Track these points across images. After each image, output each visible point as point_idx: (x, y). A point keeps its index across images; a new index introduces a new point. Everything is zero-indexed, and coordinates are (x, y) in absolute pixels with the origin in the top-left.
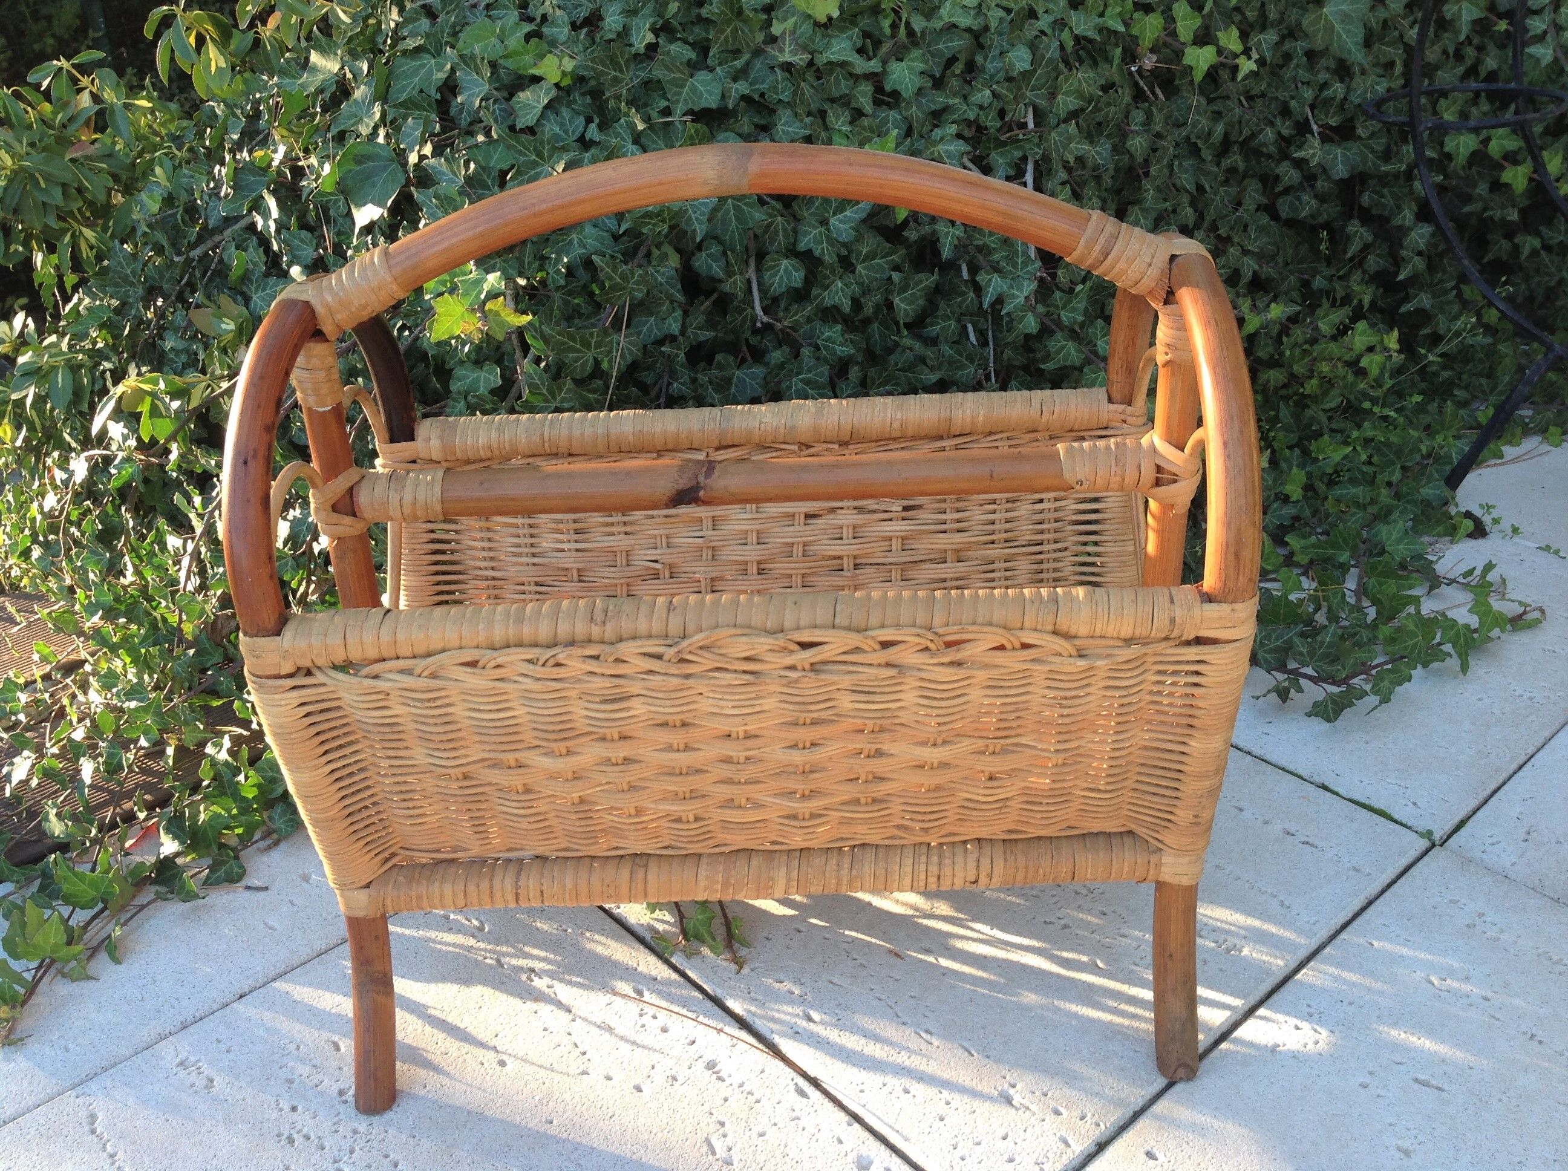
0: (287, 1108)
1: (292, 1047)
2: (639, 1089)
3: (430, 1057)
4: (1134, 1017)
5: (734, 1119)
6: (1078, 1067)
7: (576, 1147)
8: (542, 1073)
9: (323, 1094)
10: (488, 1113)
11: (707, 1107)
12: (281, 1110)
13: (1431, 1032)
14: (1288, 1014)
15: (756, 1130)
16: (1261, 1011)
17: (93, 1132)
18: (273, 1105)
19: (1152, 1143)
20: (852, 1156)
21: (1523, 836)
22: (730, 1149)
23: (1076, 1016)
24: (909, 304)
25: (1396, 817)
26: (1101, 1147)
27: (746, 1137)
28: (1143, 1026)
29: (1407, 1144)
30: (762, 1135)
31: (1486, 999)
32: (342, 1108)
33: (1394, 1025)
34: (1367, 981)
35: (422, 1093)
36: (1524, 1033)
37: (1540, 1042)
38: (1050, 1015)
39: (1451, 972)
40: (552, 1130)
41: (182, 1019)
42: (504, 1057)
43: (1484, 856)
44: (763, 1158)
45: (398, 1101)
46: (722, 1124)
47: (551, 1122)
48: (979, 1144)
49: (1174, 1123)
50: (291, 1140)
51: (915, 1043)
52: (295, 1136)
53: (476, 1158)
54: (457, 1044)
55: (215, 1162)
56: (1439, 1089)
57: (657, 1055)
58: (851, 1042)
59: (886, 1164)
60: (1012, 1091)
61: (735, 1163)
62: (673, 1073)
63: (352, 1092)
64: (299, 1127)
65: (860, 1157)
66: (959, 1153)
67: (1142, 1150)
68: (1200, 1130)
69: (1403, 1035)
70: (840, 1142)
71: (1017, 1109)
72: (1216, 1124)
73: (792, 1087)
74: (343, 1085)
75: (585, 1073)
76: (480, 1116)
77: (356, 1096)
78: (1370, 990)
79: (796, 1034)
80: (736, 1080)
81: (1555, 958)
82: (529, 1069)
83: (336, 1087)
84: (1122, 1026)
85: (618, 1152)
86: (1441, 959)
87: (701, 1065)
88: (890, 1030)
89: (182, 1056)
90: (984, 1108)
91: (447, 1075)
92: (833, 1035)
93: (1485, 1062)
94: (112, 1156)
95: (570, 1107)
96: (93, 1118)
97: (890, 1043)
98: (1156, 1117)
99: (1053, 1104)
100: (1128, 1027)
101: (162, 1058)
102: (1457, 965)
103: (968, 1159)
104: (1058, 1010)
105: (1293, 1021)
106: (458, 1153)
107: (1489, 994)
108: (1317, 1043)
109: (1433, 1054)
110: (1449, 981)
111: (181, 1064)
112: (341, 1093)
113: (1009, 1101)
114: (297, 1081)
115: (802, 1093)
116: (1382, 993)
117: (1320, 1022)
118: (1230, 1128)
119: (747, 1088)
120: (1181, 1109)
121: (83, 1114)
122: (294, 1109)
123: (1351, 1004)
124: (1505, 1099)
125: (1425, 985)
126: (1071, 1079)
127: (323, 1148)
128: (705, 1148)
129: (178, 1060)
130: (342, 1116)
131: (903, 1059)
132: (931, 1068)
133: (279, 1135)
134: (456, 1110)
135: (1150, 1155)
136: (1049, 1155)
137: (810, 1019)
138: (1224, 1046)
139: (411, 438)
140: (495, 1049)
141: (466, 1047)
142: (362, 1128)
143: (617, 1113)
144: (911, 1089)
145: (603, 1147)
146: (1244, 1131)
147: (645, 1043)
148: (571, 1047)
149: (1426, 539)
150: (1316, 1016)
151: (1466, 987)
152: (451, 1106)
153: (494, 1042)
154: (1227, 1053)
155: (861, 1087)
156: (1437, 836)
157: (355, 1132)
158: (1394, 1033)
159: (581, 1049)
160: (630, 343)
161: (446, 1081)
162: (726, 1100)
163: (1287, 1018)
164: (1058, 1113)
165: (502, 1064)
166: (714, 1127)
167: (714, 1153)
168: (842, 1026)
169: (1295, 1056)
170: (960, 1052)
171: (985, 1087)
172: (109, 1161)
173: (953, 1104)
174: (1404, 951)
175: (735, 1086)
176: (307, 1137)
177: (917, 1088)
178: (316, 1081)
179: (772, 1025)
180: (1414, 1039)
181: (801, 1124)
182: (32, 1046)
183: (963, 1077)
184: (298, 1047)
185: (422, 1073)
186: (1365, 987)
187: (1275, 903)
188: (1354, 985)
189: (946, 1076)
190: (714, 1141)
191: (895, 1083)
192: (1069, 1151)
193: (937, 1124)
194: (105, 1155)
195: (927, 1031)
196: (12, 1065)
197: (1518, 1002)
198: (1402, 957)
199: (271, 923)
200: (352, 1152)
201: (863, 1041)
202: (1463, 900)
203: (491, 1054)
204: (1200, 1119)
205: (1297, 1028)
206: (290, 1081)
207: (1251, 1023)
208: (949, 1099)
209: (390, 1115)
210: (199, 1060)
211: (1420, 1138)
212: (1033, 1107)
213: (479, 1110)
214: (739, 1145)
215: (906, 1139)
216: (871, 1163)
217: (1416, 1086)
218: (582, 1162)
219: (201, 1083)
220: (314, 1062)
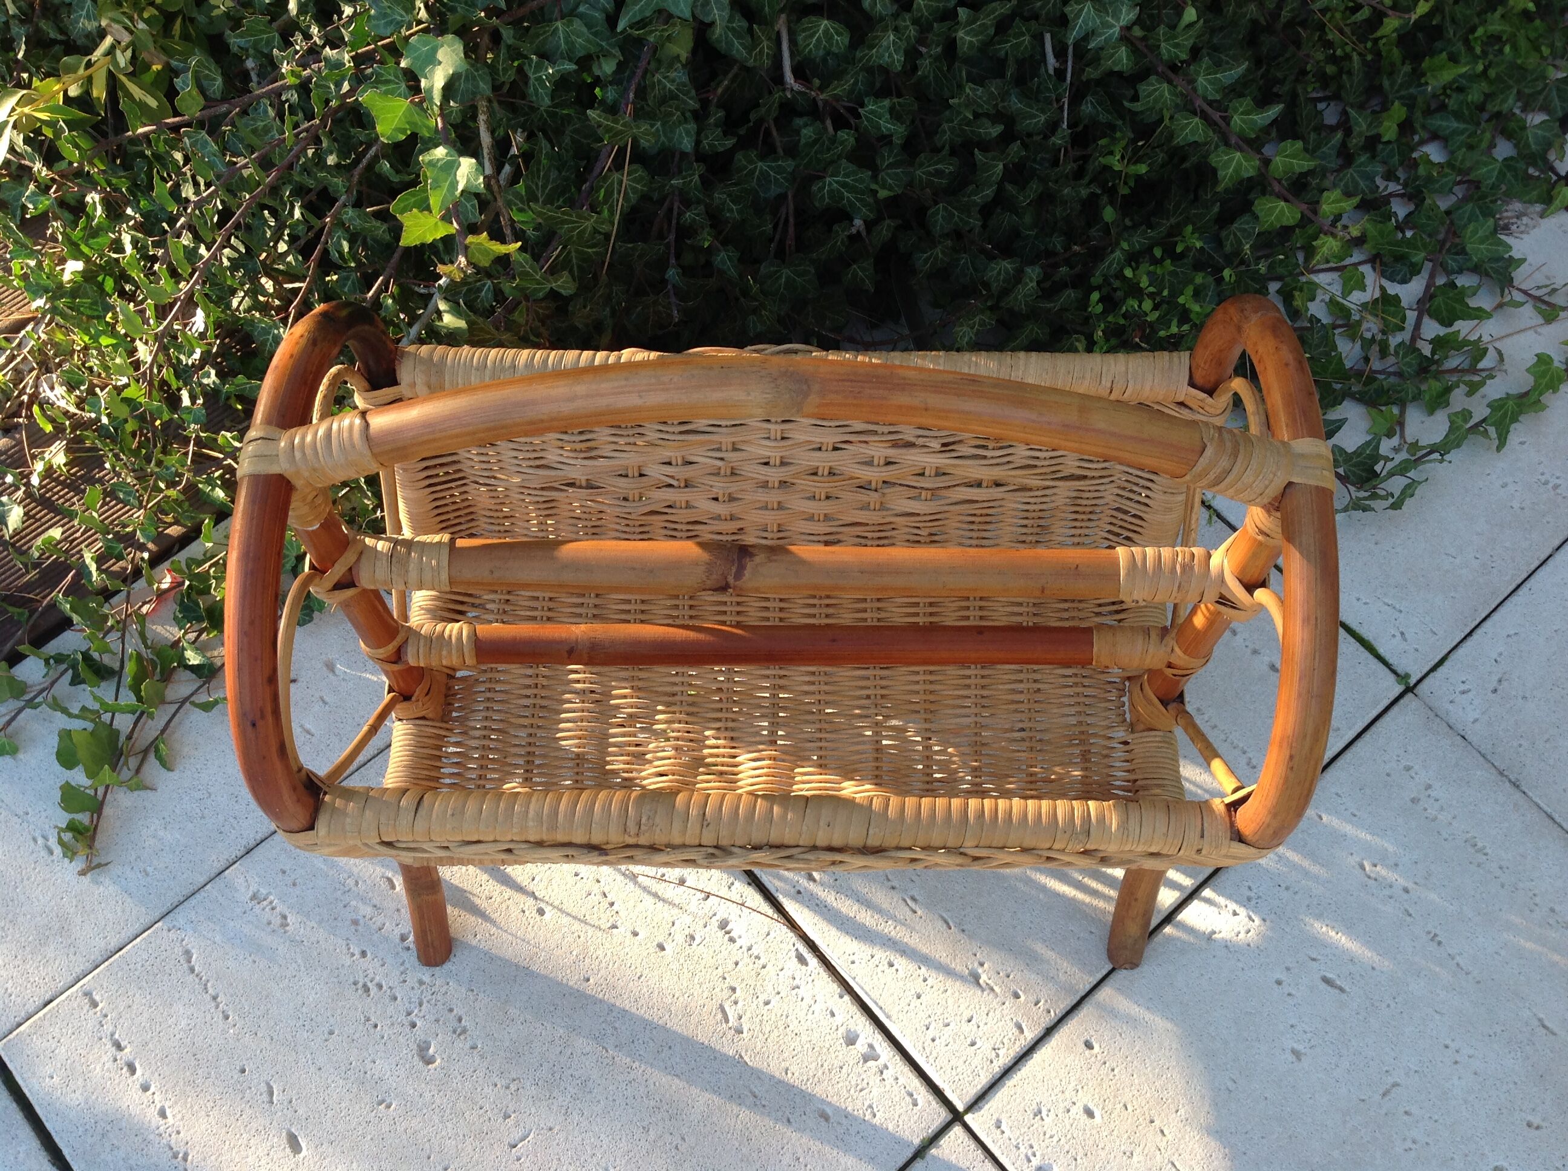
0: (357, 952)
1: (351, 882)
2: (662, 948)
3: (477, 901)
4: (1094, 893)
5: (743, 985)
6: (1040, 948)
7: (611, 1008)
8: (577, 926)
9: (386, 939)
10: (534, 968)
11: (720, 971)
12: (353, 955)
13: (1349, 927)
14: (1229, 897)
15: (763, 998)
16: (1207, 893)
17: (192, 970)
18: (345, 951)
19: (1092, 1032)
20: (842, 1030)
21: (1495, 684)
22: (740, 1018)
23: (1044, 889)
24: (976, 35)
25: (1381, 651)
26: (1049, 1032)
27: (754, 1006)
28: (1101, 904)
29: (1299, 1047)
30: (767, 1003)
31: (1406, 890)
32: (405, 955)
33: (1319, 917)
34: (1306, 863)
35: (474, 943)
36: (1429, 933)
37: (1440, 943)
38: (1020, 885)
39: (1381, 858)
40: (590, 988)
41: (244, 843)
42: (543, 905)
43: (1450, 707)
44: (768, 1029)
45: (454, 950)
46: (734, 990)
47: (588, 980)
48: (948, 1025)
49: (1113, 1013)
50: (367, 990)
51: (903, 912)
52: (369, 984)
53: (528, 1017)
54: (499, 888)
55: (304, 1010)
56: (1342, 990)
57: (676, 911)
58: (847, 907)
59: (870, 1040)
60: (980, 970)
61: (745, 1031)
62: (691, 931)
63: (411, 938)
64: (371, 976)
65: (849, 1031)
66: (931, 1033)
67: (1083, 1039)
68: (1132, 1022)
69: (1324, 929)
70: (833, 1015)
71: (983, 991)
72: (1148, 1016)
73: (794, 954)
74: (405, 931)
75: (614, 927)
76: (528, 972)
77: (417, 941)
78: (1306, 873)
79: (798, 894)
80: (744, 942)
81: (1480, 845)
82: (566, 920)
83: (397, 932)
84: (1083, 903)
85: (647, 1016)
86: (1378, 840)
87: (715, 923)
88: (880, 897)
89: (253, 888)
90: (955, 987)
91: (493, 922)
92: (830, 897)
93: (1386, 963)
94: (215, 998)
95: (603, 965)
96: (188, 954)
97: (879, 911)
98: (1099, 1006)
99: (1014, 987)
100: (1087, 905)
101: (237, 890)
102: (1391, 849)
103: (937, 1041)
104: (1029, 881)
105: (1232, 906)
106: (513, 1012)
107: (1410, 886)
108: (1248, 931)
109: (1345, 951)
110: (1378, 868)
111: (254, 897)
112: (403, 938)
113: (976, 978)
114: (361, 922)
115: (802, 960)
116: (1316, 878)
117: (1256, 909)
118: (1159, 1022)
119: (755, 951)
120: (1121, 998)
121: (179, 950)
122: (364, 954)
123: (1287, 888)
124: (1393, 1005)
125: (1358, 871)
126: (1031, 960)
127: (395, 999)
128: (720, 1016)
129: (251, 893)
130: (407, 965)
131: (888, 928)
132: (913, 940)
133: (355, 983)
134: (506, 963)
135: (1089, 1045)
136: (1006, 1041)
137: (811, 878)
138: (1168, 930)
139: (394, 382)
140: (533, 895)
141: (508, 892)
142: (426, 978)
143: (645, 973)
144: (895, 963)
145: (634, 1010)
146: (1169, 1026)
147: (666, 896)
148: (600, 897)
149: (1517, 206)
150: (1253, 902)
151: (1391, 876)
152: (500, 959)
153: (531, 887)
154: (1170, 939)
155: (852, 958)
156: (1412, 681)
157: (421, 983)
158: (1317, 925)
159: (610, 899)
160: (634, 180)
161: (494, 930)
162: (737, 964)
163: (1228, 902)
164: (1017, 996)
165: (541, 912)
166: (727, 993)
167: (727, 1021)
168: (839, 888)
169: (1227, 945)
170: (940, 924)
171: (958, 967)
172: (213, 1004)
173: (930, 982)
174: (1348, 829)
175: (745, 949)
176: (380, 986)
177: (901, 962)
178: (379, 924)
179: (778, 883)
180: (1332, 934)
181: (801, 992)
182: (115, 869)
183: (940, 952)
184: (357, 883)
185: (472, 920)
186: (1304, 869)
187: (1243, 761)
188: (1294, 866)
189: (925, 950)
190: (727, 1008)
191: (882, 955)
192: (1022, 1037)
193: (915, 1002)
194: (208, 997)
195: (913, 899)
196: (102, 889)
197: (1433, 896)
198: (1345, 836)
199: (308, 726)
200: (421, 1005)
201: (856, 907)
202: (1416, 767)
203: (531, 901)
204: (1135, 1010)
205: (1235, 914)
206: (355, 922)
207: (1195, 905)
208: (927, 976)
209: (448, 966)
210: (270, 893)
211: (1313, 1042)
212: (996, 989)
213: (525, 963)
214: (748, 1015)
215: (888, 1017)
216: (858, 1036)
217: (1323, 986)
218: (617, 1025)
219: (277, 921)
220: (374, 901)
